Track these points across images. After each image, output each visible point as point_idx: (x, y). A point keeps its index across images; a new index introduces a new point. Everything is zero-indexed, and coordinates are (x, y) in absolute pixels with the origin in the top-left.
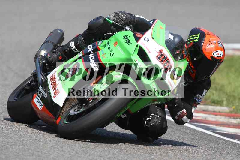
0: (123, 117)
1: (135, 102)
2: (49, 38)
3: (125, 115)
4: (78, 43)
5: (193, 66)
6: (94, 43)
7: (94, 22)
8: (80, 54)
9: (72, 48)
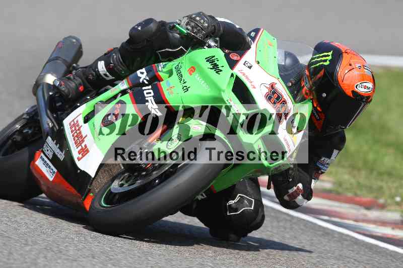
0: (200, 197)
3: (203, 194)
4: (111, 63)
5: (320, 107)
6: (149, 66)
7: (139, 28)
8: (123, 85)
9: (101, 72)
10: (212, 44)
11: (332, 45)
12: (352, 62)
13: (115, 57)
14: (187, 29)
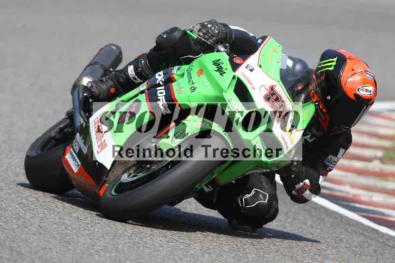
0: (206, 190)
1: (227, 168)
2: (97, 57)
3: (210, 186)
4: (139, 68)
5: (325, 109)
6: (166, 70)
7: (165, 36)
8: (143, 87)
9: (130, 76)
10: (222, 49)
11: (338, 52)
12: (354, 67)
13: (143, 62)
14: (199, 35)
